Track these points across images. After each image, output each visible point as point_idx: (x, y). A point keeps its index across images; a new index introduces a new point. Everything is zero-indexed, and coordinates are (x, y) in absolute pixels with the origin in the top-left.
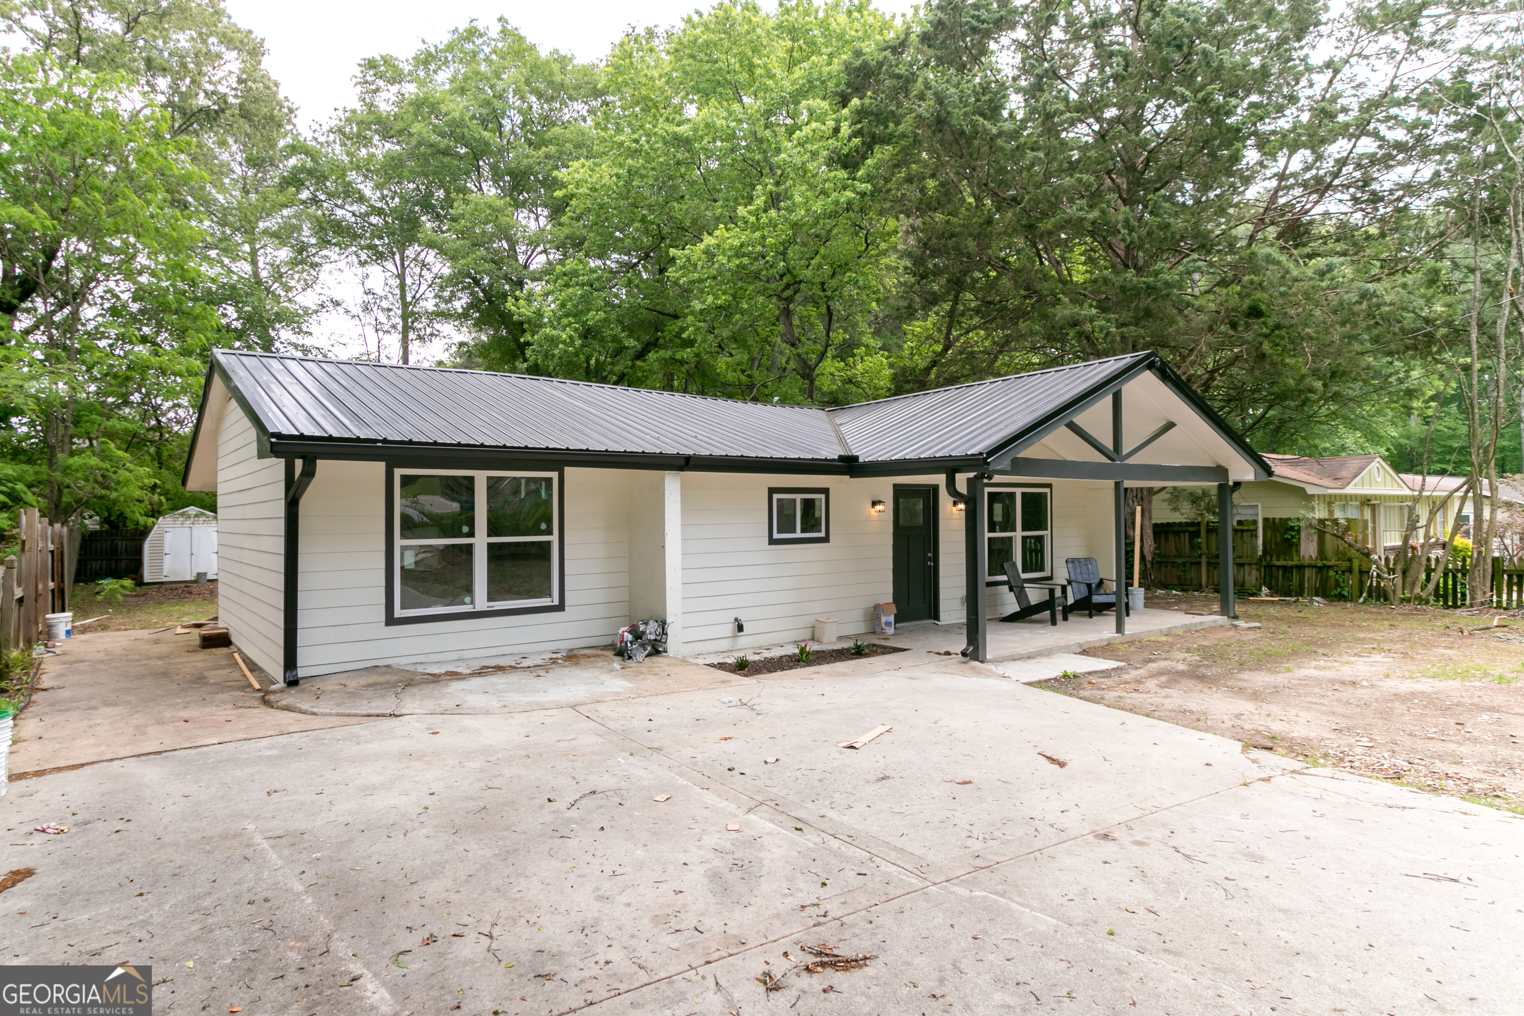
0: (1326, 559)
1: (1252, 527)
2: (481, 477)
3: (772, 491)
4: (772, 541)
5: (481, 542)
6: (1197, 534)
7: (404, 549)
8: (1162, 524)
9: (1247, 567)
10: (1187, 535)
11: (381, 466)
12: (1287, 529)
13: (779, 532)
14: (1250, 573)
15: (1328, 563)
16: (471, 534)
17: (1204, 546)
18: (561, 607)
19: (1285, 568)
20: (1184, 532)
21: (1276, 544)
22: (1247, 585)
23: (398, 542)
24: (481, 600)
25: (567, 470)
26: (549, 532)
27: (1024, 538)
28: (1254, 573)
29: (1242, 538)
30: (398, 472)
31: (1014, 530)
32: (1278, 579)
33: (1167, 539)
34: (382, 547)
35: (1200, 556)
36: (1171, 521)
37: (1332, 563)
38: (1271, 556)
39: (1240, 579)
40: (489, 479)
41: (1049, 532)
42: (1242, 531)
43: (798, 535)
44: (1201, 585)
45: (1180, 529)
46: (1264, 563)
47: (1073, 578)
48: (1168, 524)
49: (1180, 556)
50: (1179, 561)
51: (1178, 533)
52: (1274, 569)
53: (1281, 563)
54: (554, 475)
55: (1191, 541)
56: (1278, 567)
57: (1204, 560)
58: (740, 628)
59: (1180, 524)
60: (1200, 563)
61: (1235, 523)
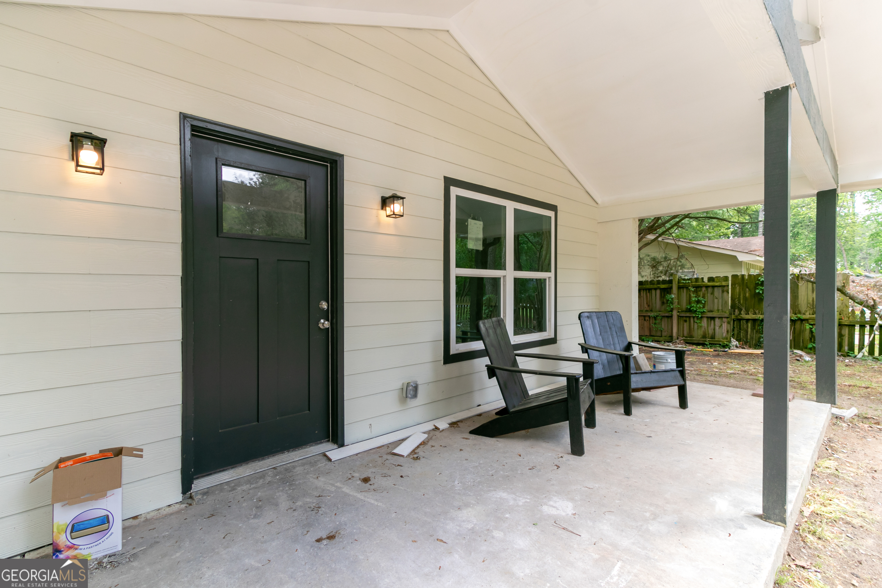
0: (800, 313)
1: (724, 284)
6: (668, 290)
9: (717, 320)
10: (658, 292)
12: (757, 284)
14: (721, 326)
15: (803, 317)
17: (676, 301)
19: (754, 320)
21: (745, 299)
22: (718, 337)
27: (517, 282)
28: (725, 326)
29: (712, 293)
31: (501, 266)
32: (747, 332)
35: (672, 310)
37: (807, 316)
38: (740, 310)
39: (711, 332)
41: (552, 274)
42: (713, 287)
44: (671, 337)
45: (652, 286)
46: (733, 317)
47: (593, 342)
49: (651, 311)
50: (652, 314)
52: (743, 323)
53: (751, 316)
55: (662, 297)
56: (748, 320)
57: (675, 313)
60: (671, 317)
61: (706, 280)
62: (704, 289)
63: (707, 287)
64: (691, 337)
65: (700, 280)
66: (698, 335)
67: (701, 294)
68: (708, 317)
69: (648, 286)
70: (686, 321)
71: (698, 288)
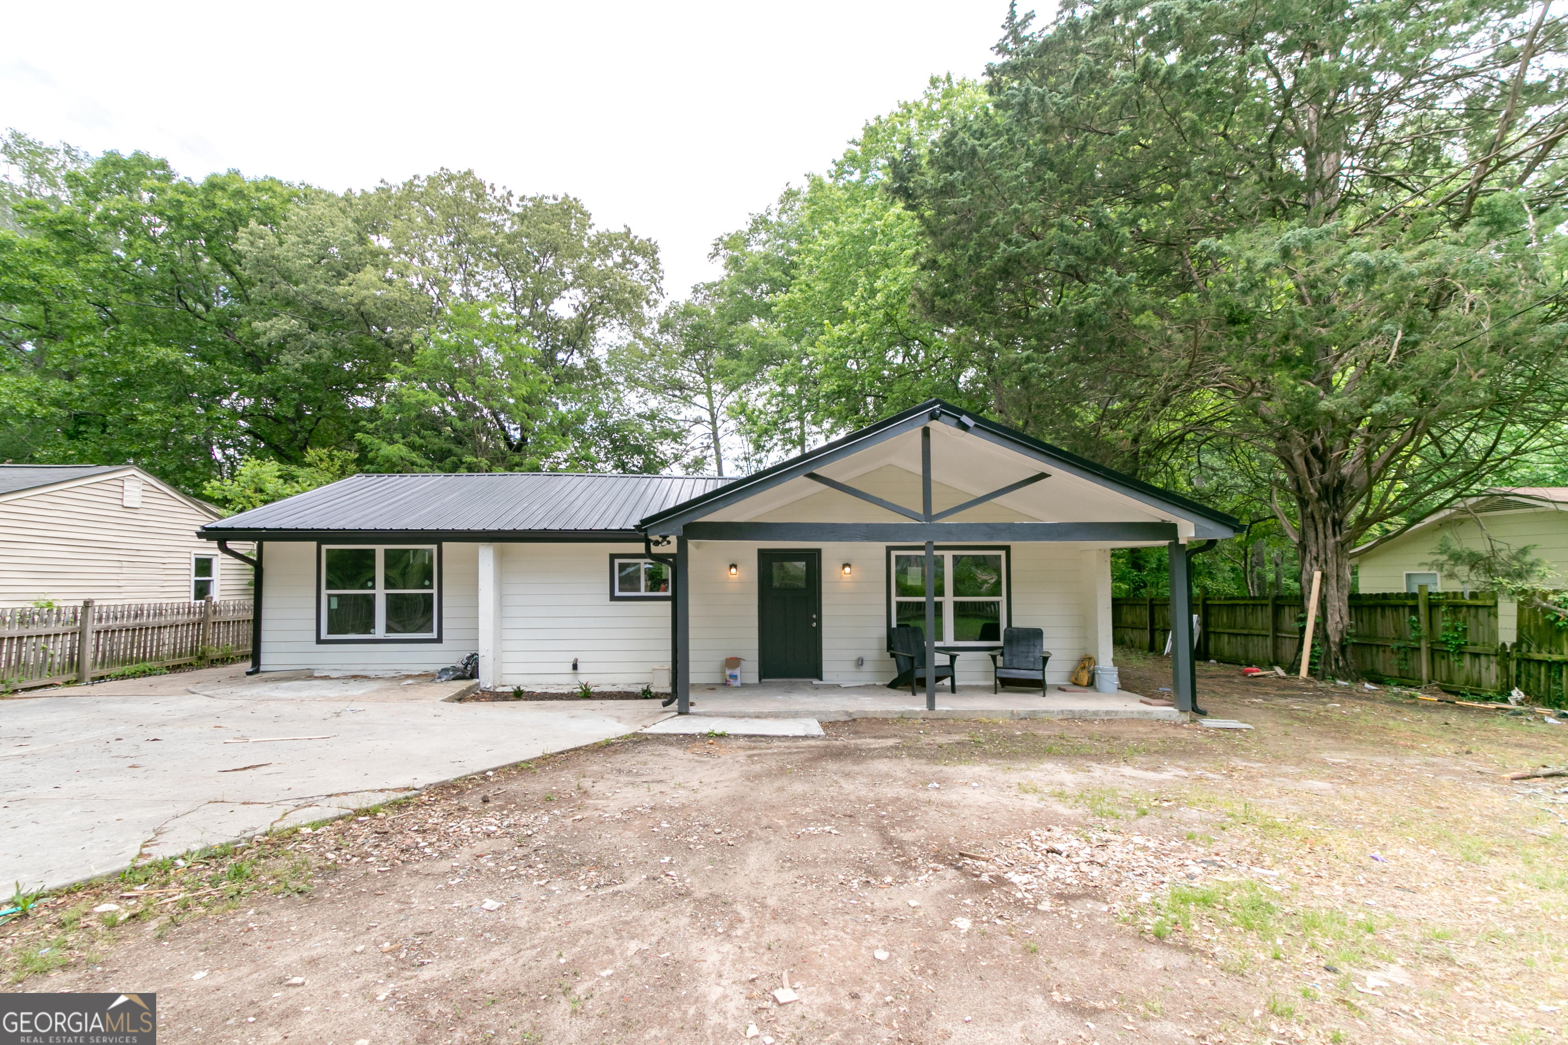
1: (1489, 602)
2: (380, 550)
3: (613, 557)
4: (613, 598)
5: (380, 594)
6: (1416, 609)
7: (330, 596)
8: (1377, 595)
9: (1483, 659)
10: (1406, 610)
11: (314, 544)
13: (621, 590)
16: (373, 587)
17: (1424, 626)
18: (439, 640)
19: (1550, 663)
20: (1404, 606)
23: (325, 592)
24: (380, 630)
25: (444, 544)
26: (431, 587)
29: (1475, 617)
30: (324, 547)
32: (1541, 681)
33: (1383, 615)
34: (315, 594)
35: (1418, 639)
36: (1388, 591)
38: (1529, 646)
39: (1475, 676)
40: (386, 550)
42: (1477, 607)
43: (643, 593)
48: (1385, 596)
49: (1399, 638)
50: (1393, 645)
51: (1396, 607)
52: (1533, 666)
53: (1544, 656)
54: (434, 547)
55: (1410, 618)
56: (1540, 662)
57: (1424, 645)
58: (575, 667)
59: (1398, 595)
60: (1419, 649)
61: (1467, 596)
62: (1464, 609)
63: (1469, 607)
64: (1451, 682)
65: (1459, 596)
66: (1459, 679)
67: (1461, 616)
68: (1471, 654)
69: (1392, 602)
70: (1443, 657)
71: (1455, 608)
